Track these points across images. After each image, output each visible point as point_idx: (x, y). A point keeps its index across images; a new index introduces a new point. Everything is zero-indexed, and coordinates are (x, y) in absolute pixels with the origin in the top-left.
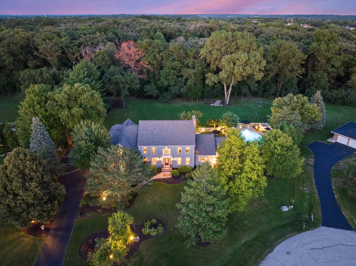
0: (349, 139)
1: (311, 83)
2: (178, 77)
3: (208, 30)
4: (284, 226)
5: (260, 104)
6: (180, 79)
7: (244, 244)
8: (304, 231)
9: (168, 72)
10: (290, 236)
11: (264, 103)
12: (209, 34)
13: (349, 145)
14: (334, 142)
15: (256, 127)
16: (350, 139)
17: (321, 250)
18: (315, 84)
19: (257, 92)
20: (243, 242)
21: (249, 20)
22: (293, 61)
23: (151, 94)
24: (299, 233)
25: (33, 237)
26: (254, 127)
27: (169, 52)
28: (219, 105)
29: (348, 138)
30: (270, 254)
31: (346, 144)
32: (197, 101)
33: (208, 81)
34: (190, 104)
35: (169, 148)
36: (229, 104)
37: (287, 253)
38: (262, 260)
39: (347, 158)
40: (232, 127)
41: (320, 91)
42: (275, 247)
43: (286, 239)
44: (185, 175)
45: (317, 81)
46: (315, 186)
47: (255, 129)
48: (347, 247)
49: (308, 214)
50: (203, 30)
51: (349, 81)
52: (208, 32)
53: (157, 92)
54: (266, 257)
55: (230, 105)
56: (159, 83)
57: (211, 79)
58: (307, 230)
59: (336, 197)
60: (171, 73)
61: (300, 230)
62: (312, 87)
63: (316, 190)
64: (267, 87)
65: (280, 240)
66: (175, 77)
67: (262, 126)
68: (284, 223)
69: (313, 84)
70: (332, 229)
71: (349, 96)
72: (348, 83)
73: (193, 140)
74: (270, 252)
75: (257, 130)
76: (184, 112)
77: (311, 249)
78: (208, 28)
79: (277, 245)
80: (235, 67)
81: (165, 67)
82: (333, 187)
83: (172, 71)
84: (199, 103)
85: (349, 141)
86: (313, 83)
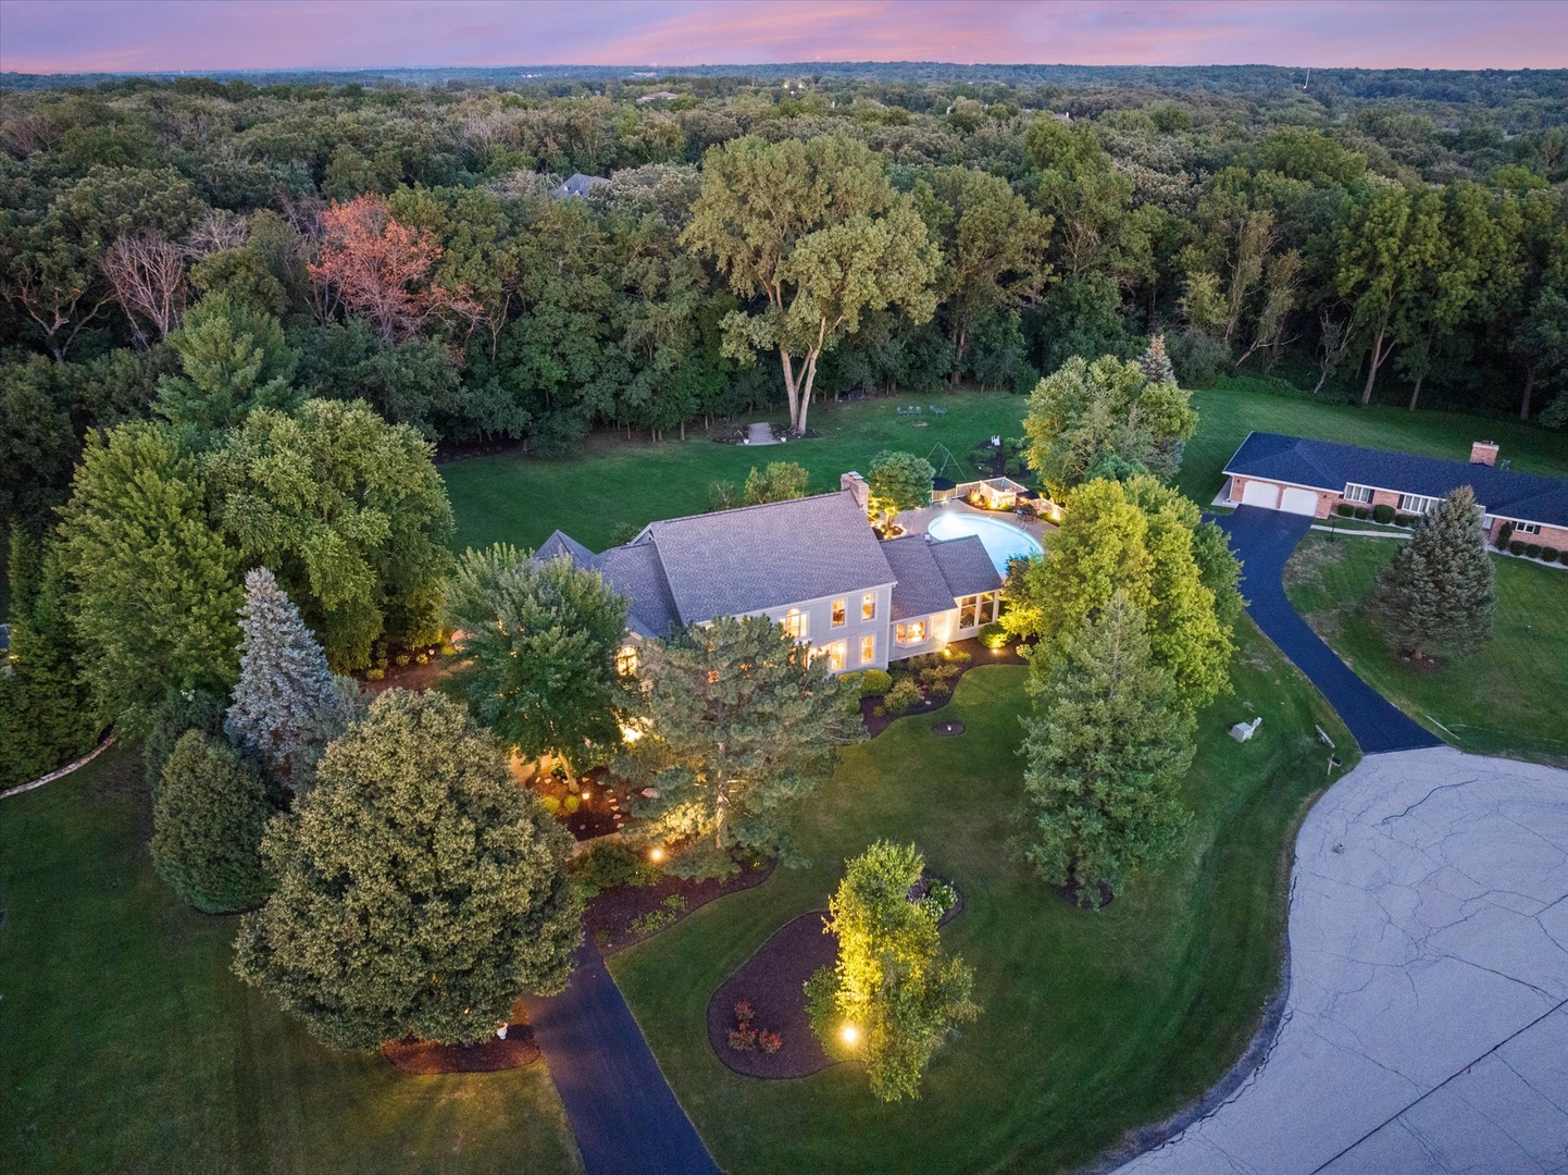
0: (1282, 487)
1: (1064, 319)
2: (603, 341)
3: (563, 137)
4: (1270, 782)
5: (916, 417)
6: (611, 350)
7: (1203, 865)
8: (1334, 781)
9: (560, 323)
10: (1310, 806)
11: (926, 412)
12: (566, 154)
13: (1283, 508)
14: (1235, 505)
15: (975, 498)
16: (1285, 487)
17: (1406, 817)
18: (1080, 321)
19: (889, 374)
20: (1197, 861)
21: (637, 88)
22: (1015, 240)
23: (500, 427)
24: (1326, 788)
25: (485, 1077)
26: (966, 500)
27: (543, 237)
28: (775, 442)
29: (1279, 485)
30: (1296, 870)
31: (1272, 506)
32: (679, 437)
33: (732, 347)
34: (661, 452)
35: (803, 610)
36: (809, 433)
37: (1335, 850)
38: (1288, 891)
39: (1301, 549)
40: (913, 508)
41: (1162, 337)
42: (1292, 844)
43: (1305, 815)
44: (882, 704)
45: (1085, 307)
46: (1275, 649)
47: (973, 505)
48: (1459, 789)
49: (1308, 733)
50: (538, 136)
51: (1183, 300)
52: (562, 146)
53: (522, 416)
54: (1292, 880)
55: (814, 436)
56: (520, 374)
57: (741, 335)
58: (1338, 774)
59: (1347, 664)
60: (572, 328)
61: (1324, 782)
62: (1072, 334)
63: (1287, 659)
64: (923, 351)
65: (1293, 823)
66: (591, 342)
67: (995, 491)
68: (1264, 775)
69: (1072, 322)
70: (1395, 755)
71: (1195, 352)
72: (1181, 306)
73: (883, 565)
74: (1292, 863)
75: (981, 508)
76: (754, 471)
77: (1383, 823)
78: (558, 128)
79: (1294, 837)
80: (850, 277)
81: (542, 304)
82: (1323, 639)
83: (579, 319)
84: (692, 441)
85: (1281, 495)
86: (1073, 317)
